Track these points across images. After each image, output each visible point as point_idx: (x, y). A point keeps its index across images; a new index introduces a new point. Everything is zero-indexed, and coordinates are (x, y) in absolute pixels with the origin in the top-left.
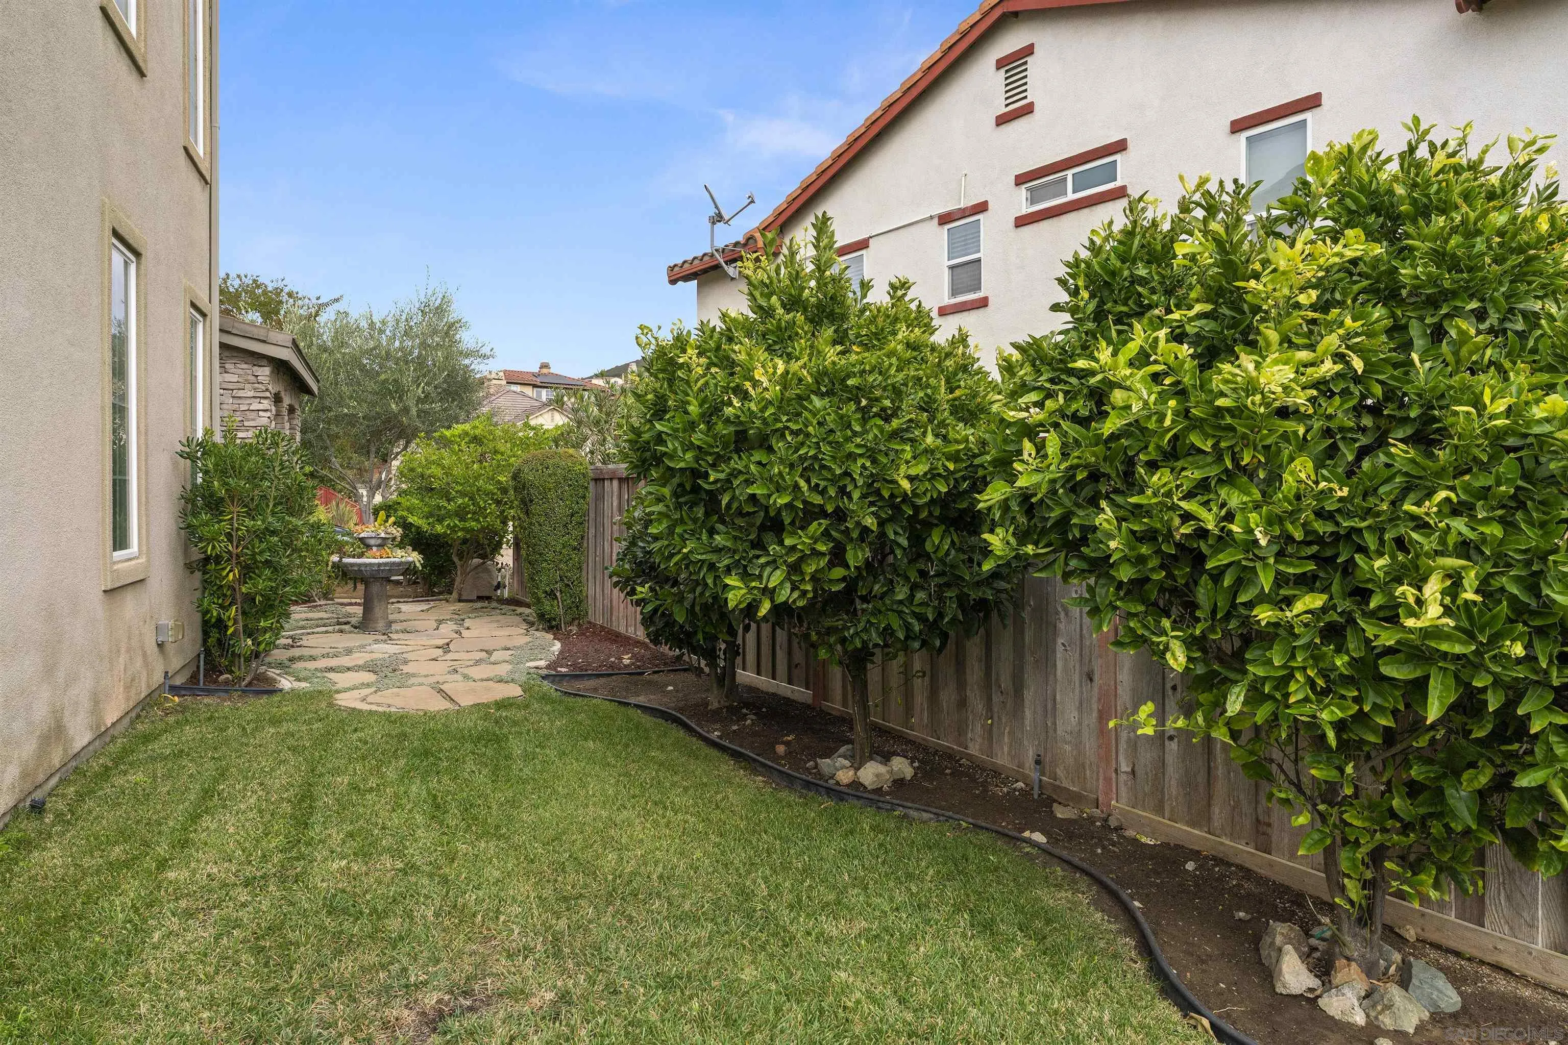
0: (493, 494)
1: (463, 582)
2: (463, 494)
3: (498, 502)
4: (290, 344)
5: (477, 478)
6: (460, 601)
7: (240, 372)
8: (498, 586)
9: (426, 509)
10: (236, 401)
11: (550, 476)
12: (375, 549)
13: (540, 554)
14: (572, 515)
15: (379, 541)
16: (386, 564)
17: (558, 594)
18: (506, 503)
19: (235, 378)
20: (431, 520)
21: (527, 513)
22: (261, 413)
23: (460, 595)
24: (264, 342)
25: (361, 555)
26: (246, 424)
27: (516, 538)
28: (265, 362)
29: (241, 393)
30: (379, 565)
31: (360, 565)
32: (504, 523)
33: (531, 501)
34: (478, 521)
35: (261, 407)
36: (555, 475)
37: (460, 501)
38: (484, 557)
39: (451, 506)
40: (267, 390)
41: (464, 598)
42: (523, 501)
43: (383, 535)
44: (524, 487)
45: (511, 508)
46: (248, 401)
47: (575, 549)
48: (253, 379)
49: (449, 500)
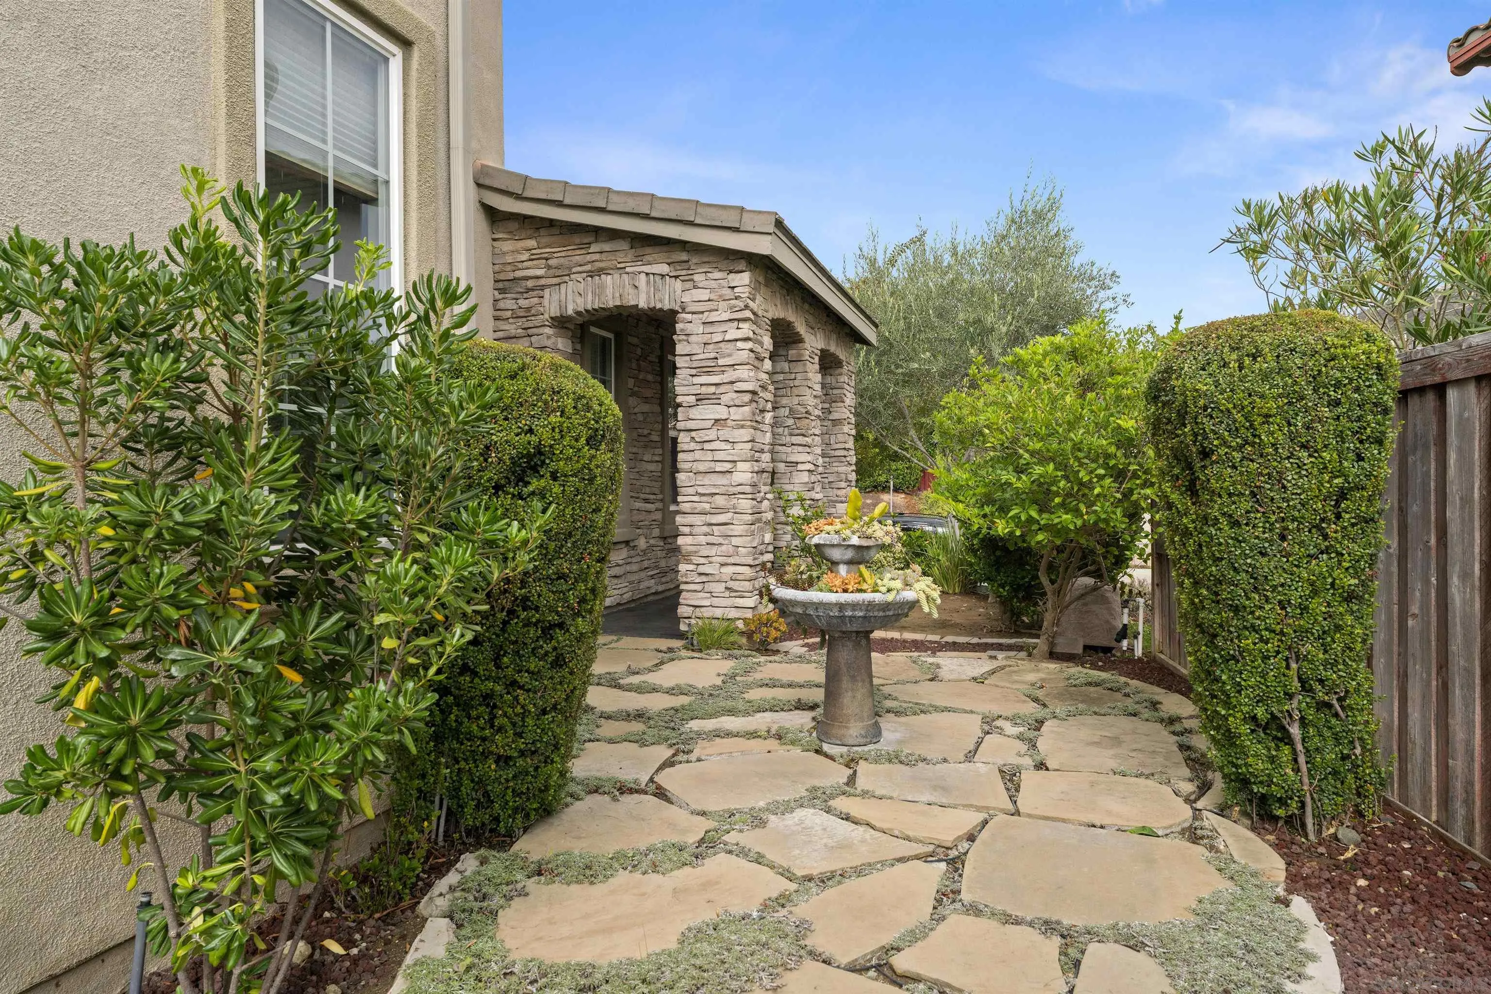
0: (1108, 456)
1: (1057, 623)
2: (1042, 458)
3: (1120, 475)
4: (771, 228)
5: (1072, 426)
6: (1053, 656)
7: (713, 284)
8: (1123, 633)
9: (980, 490)
10: (709, 329)
11: (1265, 376)
12: (843, 569)
13: (1236, 609)
14: (1342, 495)
15: (849, 554)
16: (854, 606)
17: (1295, 731)
18: (1135, 475)
19: (704, 295)
20: (987, 510)
21: (1192, 490)
22: (740, 344)
23: (1052, 645)
24: (736, 230)
25: (810, 584)
26: (721, 362)
27: (1158, 546)
28: (742, 265)
29: (714, 317)
30: (841, 606)
31: (805, 605)
32: (1134, 516)
33: (1205, 454)
34: (1077, 512)
35: (739, 334)
36: (1282, 371)
37: (1038, 470)
38: (1097, 574)
39: (1022, 483)
40: (747, 307)
41: (1058, 649)
42: (1180, 457)
43: (855, 540)
44: (1182, 415)
45: (1147, 484)
46: (724, 327)
47: (1350, 597)
48: (728, 293)
49: (1020, 471)
